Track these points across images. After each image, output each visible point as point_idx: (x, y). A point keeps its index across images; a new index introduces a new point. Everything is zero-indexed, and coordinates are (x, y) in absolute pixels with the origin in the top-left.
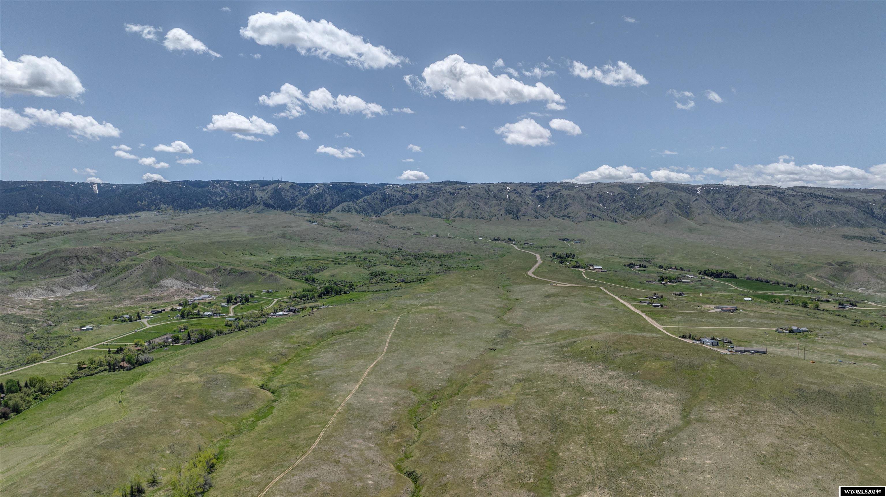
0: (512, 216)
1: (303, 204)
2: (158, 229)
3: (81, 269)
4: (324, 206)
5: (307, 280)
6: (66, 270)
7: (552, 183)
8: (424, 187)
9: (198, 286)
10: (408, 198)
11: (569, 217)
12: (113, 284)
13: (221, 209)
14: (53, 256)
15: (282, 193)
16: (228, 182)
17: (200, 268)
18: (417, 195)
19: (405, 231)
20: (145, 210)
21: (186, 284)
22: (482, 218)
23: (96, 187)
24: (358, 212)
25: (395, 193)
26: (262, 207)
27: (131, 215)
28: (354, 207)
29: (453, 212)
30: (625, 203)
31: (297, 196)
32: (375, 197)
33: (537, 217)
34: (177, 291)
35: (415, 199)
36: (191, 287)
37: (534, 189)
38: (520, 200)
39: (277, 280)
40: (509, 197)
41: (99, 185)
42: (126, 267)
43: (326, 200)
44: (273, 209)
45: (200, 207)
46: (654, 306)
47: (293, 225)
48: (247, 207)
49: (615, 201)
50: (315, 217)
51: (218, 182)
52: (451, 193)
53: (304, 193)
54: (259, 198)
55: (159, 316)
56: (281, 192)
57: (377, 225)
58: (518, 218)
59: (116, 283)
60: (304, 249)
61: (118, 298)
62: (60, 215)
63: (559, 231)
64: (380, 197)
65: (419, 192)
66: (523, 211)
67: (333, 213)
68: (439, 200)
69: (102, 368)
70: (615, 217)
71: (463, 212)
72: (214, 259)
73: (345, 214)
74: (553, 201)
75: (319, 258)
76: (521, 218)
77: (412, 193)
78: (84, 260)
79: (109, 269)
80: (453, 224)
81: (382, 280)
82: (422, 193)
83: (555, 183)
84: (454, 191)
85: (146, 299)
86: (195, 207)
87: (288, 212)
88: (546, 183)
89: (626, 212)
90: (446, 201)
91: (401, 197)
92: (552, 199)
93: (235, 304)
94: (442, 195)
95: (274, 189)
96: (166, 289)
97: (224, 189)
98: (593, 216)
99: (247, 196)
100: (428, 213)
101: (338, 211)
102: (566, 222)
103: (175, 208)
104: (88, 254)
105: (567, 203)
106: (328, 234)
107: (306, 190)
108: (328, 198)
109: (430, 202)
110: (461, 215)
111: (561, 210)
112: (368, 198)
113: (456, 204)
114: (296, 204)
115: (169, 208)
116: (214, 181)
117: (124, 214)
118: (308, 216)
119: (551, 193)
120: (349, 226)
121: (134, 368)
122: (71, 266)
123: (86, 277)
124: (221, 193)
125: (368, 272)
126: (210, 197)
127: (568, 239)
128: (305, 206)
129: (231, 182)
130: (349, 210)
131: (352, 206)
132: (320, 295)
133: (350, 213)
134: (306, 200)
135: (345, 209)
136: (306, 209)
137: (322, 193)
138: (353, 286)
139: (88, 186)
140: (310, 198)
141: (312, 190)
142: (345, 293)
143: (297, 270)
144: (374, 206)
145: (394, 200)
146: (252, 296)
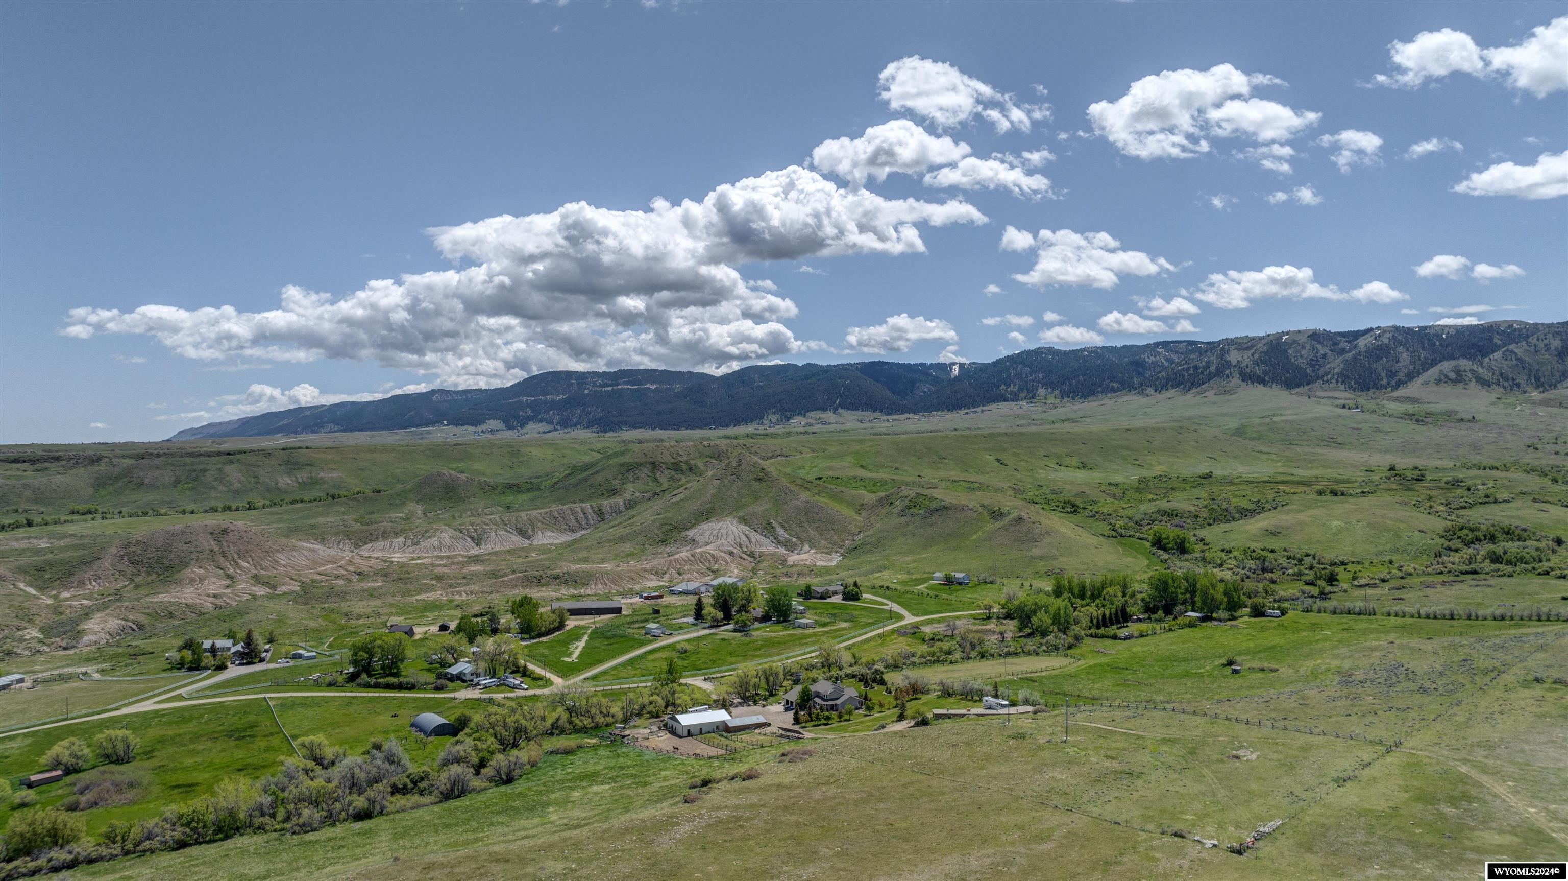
1: (1336, 370)
4: (1392, 374)
5: (1159, 543)
9: (792, 547)
13: (1150, 390)
14: (612, 461)
15: (1290, 351)
16: (1184, 344)
20: (1004, 401)
23: (956, 368)
24: (1484, 383)
26: (1236, 381)
28: (1472, 371)
31: (1325, 356)
32: (1541, 345)
36: (766, 548)
41: (961, 365)
43: (1398, 361)
44: (1260, 387)
45: (1113, 390)
47: (1286, 412)
48: (1204, 383)
50: (1362, 398)
51: (1166, 344)
53: (1344, 350)
54: (1234, 365)
56: (1286, 351)
57: (1542, 411)
60: (1265, 457)
64: (1556, 343)
67: (1413, 389)
73: (1447, 389)
75: (1287, 479)
81: (1494, 559)
86: (1102, 392)
87: (1295, 390)
95: (1270, 343)
96: (687, 548)
97: (1175, 357)
99: (1207, 362)
101: (1427, 383)
103: (1063, 395)
106: (1378, 430)
107: (1349, 342)
108: (1405, 357)
112: (1519, 349)
114: (1321, 373)
115: (1053, 395)
116: (1157, 344)
118: (1344, 395)
120: (1449, 415)
122: (627, 483)
124: (1166, 364)
125: (1440, 525)
126: (1139, 373)
128: (1341, 374)
129: (1191, 343)
130: (1459, 378)
131: (1468, 368)
132: (1122, 617)
133: (1461, 385)
134: (1346, 362)
135: (1446, 376)
136: (1343, 382)
137: (1387, 346)
138: (1332, 579)
139: (944, 368)
140: (1355, 358)
141: (1362, 342)
142: (1258, 612)
143: (1164, 513)
144: (1536, 367)
146: (851, 595)
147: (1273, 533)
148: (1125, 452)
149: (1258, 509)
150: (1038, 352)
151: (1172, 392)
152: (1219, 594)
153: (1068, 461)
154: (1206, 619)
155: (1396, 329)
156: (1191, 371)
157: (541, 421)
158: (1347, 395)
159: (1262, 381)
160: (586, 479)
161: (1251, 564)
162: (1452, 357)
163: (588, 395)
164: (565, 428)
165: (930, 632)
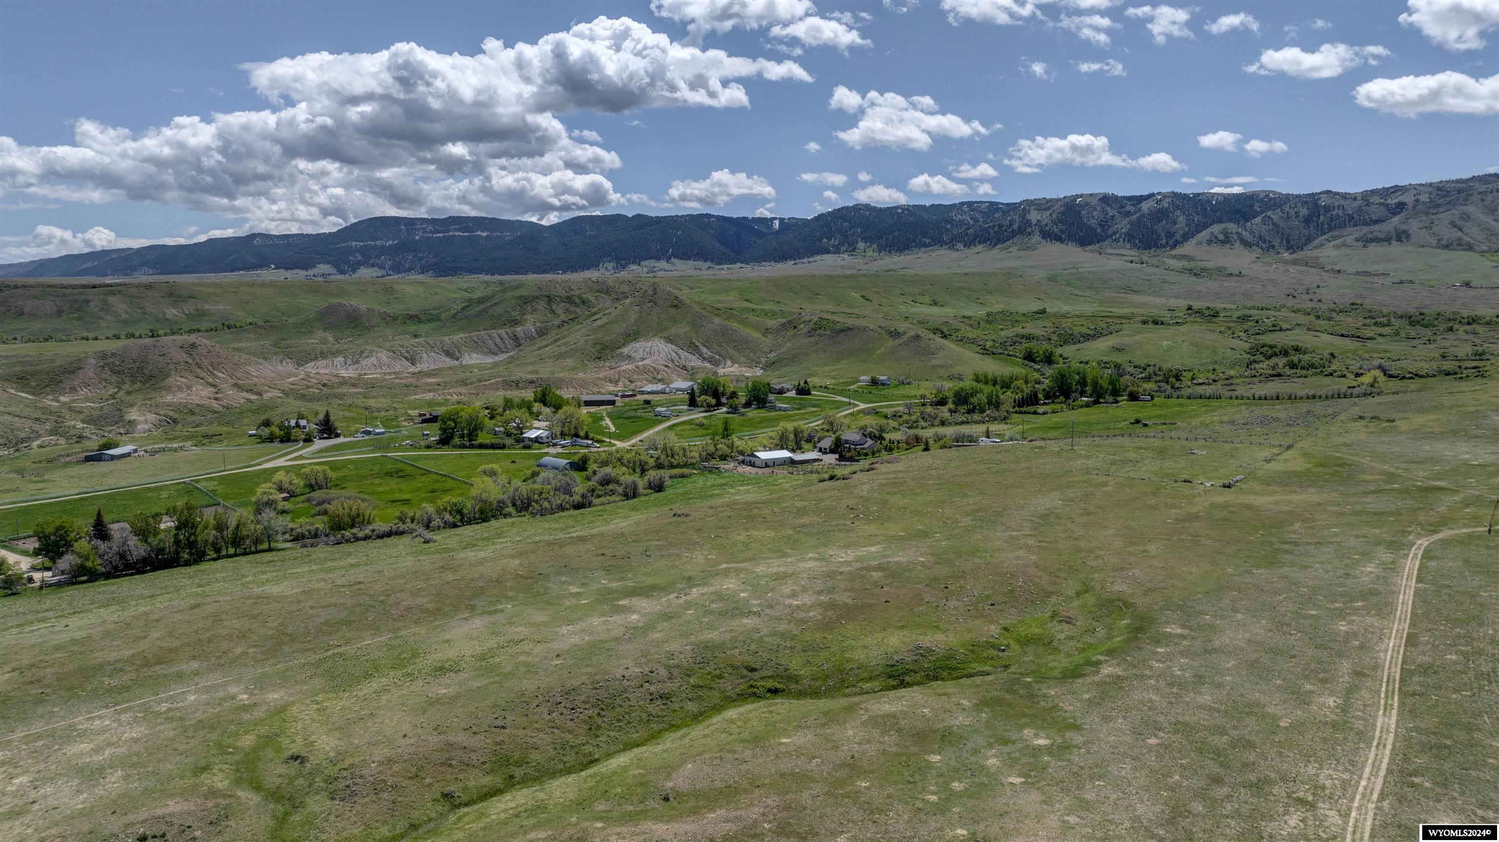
1: (1123, 230)
4: (1170, 235)
5: (1029, 357)
8: (1421, 188)
10: (1376, 212)
13: (960, 246)
14: (509, 294)
15: (1083, 212)
16: (986, 205)
17: (753, 318)
18: (1401, 206)
19: (1367, 279)
20: (828, 253)
21: (683, 354)
23: (777, 222)
24: (1247, 244)
25: (1342, 202)
26: (1037, 238)
27: (805, 260)
28: (1237, 233)
31: (1113, 217)
32: (1292, 212)
34: (640, 369)
35: (1395, 214)
39: (928, 356)
41: (782, 220)
43: (1175, 224)
44: (1058, 244)
45: (925, 245)
47: (1087, 265)
48: (1008, 240)
50: (1146, 255)
51: (970, 204)
53: (1129, 212)
54: (1034, 223)
56: (1079, 212)
57: (1292, 269)
60: (1082, 299)
62: (699, 263)
64: (1304, 211)
65: (1408, 199)
67: (1188, 248)
72: (829, 306)
73: (1216, 249)
77: (1389, 201)
86: (916, 247)
87: (1088, 247)
95: (1066, 205)
96: (625, 363)
97: (978, 216)
99: (1010, 221)
100: (1434, 241)
101: (1200, 243)
103: (880, 249)
106: (1165, 282)
107: (1134, 205)
108: (1182, 220)
112: (1275, 215)
114: (1110, 232)
115: (872, 249)
116: (963, 204)
117: (794, 260)
118: (1130, 253)
120: (1220, 270)
122: (528, 316)
124: (971, 222)
126: (947, 229)
128: (1127, 234)
129: (993, 204)
130: (1226, 240)
131: (1234, 231)
132: (1031, 401)
133: (1228, 246)
134: (1132, 223)
135: (1216, 237)
136: (1129, 241)
137: (1167, 210)
138: (1178, 380)
139: (766, 222)
140: (1139, 220)
141: (1145, 206)
142: (1133, 398)
143: (1023, 337)
144: (1288, 231)
145: (1338, 217)
146: (803, 391)
147: (1119, 350)
148: (967, 293)
149: (1097, 335)
150: (857, 208)
151: (980, 248)
152: (1104, 384)
153: (920, 299)
155: (1175, 195)
156: (996, 229)
157: (373, 266)
158: (1132, 253)
159: (1060, 240)
160: (485, 311)
161: (1112, 372)
162: (1220, 221)
163: (419, 241)
164: (398, 273)
165: (889, 411)
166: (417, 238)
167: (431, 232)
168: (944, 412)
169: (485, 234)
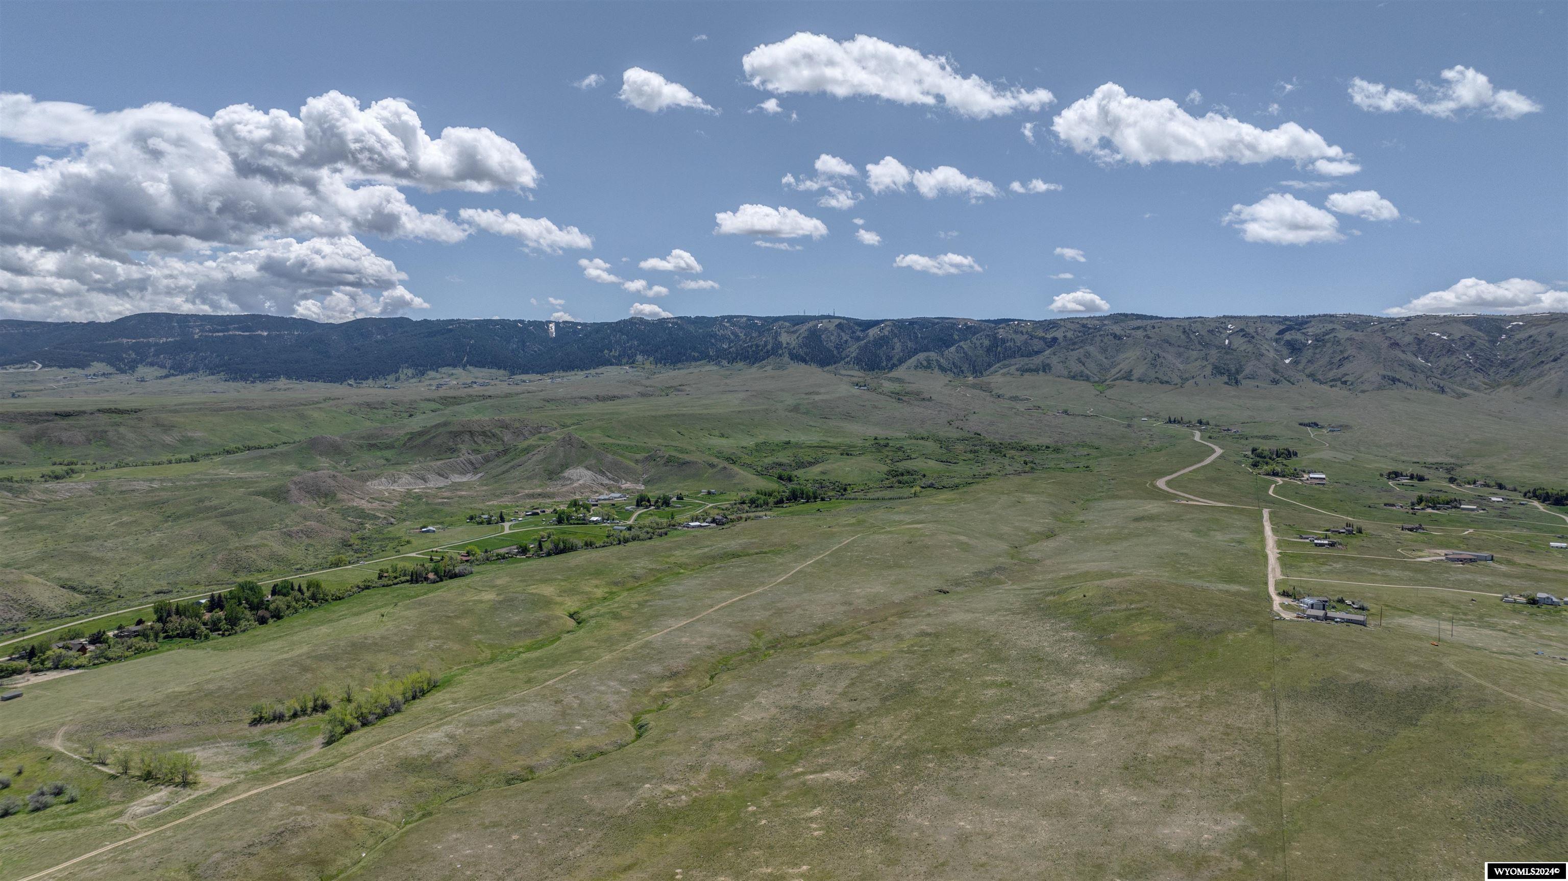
0: (1225, 378)
1: (854, 354)
2: (616, 394)
3: (473, 451)
4: (889, 358)
5: (780, 478)
6: (453, 450)
7: (1325, 315)
8: (1069, 325)
9: (617, 481)
10: (1037, 345)
11: (1345, 383)
12: (504, 473)
13: (725, 363)
14: (441, 430)
15: (823, 336)
16: (745, 319)
17: (627, 453)
18: (1055, 339)
19: (1014, 403)
20: (611, 365)
21: (599, 477)
22: (1167, 382)
24: (943, 369)
25: (1014, 336)
26: (786, 358)
27: (592, 371)
28: (937, 360)
29: (1114, 371)
30: (1474, 355)
31: (846, 341)
32: (978, 343)
33: (1275, 382)
34: (583, 486)
35: (1050, 347)
36: (606, 481)
37: (1284, 327)
38: (1250, 348)
39: (731, 476)
40: (1230, 343)
41: (557, 324)
42: (526, 449)
43: (893, 348)
44: (803, 364)
45: (696, 359)
46: (1316, 545)
47: (822, 390)
48: (764, 359)
49: (1450, 351)
50: (869, 377)
51: (730, 318)
52: (1115, 336)
53: (859, 336)
54: (784, 345)
55: (531, 519)
56: (820, 336)
57: (971, 393)
58: (1237, 382)
59: (507, 471)
60: (814, 429)
61: (498, 492)
62: (494, 371)
63: (1312, 408)
64: (987, 343)
65: (1059, 334)
66: (1247, 370)
67: (900, 372)
68: (1091, 349)
69: (403, 579)
70: (1442, 383)
71: (1131, 371)
72: (660, 441)
73: (921, 373)
74: (1318, 351)
75: (826, 444)
76: (1243, 382)
77: (1047, 335)
78: (480, 437)
79: (505, 452)
80: (1109, 393)
81: (900, 482)
82: (1065, 337)
83: (1332, 316)
84: (1123, 333)
85: (531, 496)
86: (687, 360)
87: (826, 369)
88: (1314, 317)
89: (1472, 373)
90: (1104, 350)
91: (1026, 343)
92: (1316, 347)
93: (647, 507)
94: (1098, 339)
95: (809, 330)
96: (569, 482)
97: (737, 330)
98: (1394, 380)
99: (765, 342)
100: (1066, 373)
101: (909, 368)
102: (1339, 392)
103: (657, 361)
104: (487, 428)
105: (1346, 355)
107: (864, 329)
108: (898, 346)
109: (1071, 353)
110: (1128, 376)
111: (1331, 369)
112: (966, 344)
113: (1122, 356)
114: (843, 355)
115: (648, 361)
116: (723, 317)
117: (582, 370)
118: (857, 374)
119: (1316, 335)
120: (918, 394)
121: (441, 580)
122: (460, 446)
123: (474, 461)
124: (732, 337)
125: (885, 468)
126: (713, 344)
127: (1316, 425)
128: (856, 358)
129: (750, 318)
130: (928, 366)
131: (935, 358)
132: (781, 501)
133: (929, 370)
134: (860, 348)
135: (921, 363)
136: (857, 363)
137: (889, 335)
138: (845, 490)
139: (542, 326)
140: (866, 345)
141: (873, 332)
142: (823, 499)
143: (777, 462)
144: (974, 359)
145: (1010, 348)
146: (680, 498)
148: (742, 427)
149: (816, 461)
150: (632, 322)
151: (740, 365)
152: (811, 493)
153: (712, 432)
154: (807, 502)
155: (894, 324)
157: (152, 365)
158: (860, 374)
159: (804, 361)
161: (817, 485)
162: (926, 348)
163: (198, 340)
164: (182, 373)
165: (724, 507)
166: (196, 337)
167: (210, 331)
168: (746, 507)
169: (266, 334)
